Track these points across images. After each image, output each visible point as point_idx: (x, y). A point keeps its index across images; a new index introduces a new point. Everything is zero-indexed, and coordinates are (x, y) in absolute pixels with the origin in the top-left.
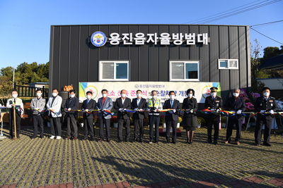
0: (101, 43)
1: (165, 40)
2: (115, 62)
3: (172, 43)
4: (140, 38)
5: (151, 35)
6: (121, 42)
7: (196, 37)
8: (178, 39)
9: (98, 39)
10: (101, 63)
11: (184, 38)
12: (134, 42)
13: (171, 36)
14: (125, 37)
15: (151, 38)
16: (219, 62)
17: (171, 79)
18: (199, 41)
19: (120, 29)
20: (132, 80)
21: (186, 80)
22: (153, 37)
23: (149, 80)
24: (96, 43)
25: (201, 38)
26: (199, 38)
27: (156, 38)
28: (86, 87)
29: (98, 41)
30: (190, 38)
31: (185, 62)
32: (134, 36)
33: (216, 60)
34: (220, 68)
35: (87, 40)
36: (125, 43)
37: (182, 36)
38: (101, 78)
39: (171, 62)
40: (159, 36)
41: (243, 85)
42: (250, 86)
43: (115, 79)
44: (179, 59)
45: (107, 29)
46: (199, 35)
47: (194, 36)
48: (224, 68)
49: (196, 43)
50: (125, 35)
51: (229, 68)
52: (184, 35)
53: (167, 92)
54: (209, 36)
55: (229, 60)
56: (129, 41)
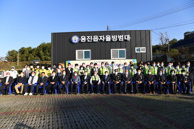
0: (77, 41)
1: (108, 39)
2: (84, 50)
3: (111, 40)
4: (96, 38)
5: (101, 37)
6: (87, 41)
7: (124, 37)
8: (114, 38)
9: (75, 39)
10: (77, 51)
11: (117, 38)
12: (93, 40)
13: (111, 37)
14: (89, 38)
15: (101, 38)
16: (136, 49)
17: (112, 58)
18: (125, 39)
19: (86, 34)
20: (92, 59)
21: (119, 58)
22: (102, 38)
23: (100, 59)
24: (74, 41)
25: (126, 37)
26: (125, 37)
27: (104, 38)
29: (75, 40)
30: (121, 38)
31: (119, 50)
32: (93, 37)
33: (134, 48)
34: (136, 52)
35: (69, 40)
36: (88, 41)
37: (116, 37)
38: (77, 59)
39: (111, 50)
40: (105, 37)
41: (148, 60)
42: (152, 60)
43: (84, 59)
44: (116, 48)
45: (79, 34)
46: (125, 36)
47: (122, 36)
48: (138, 52)
49: (124, 40)
50: (88, 37)
51: (141, 52)
52: (117, 36)
54: (130, 36)
55: (141, 48)
56: (90, 40)
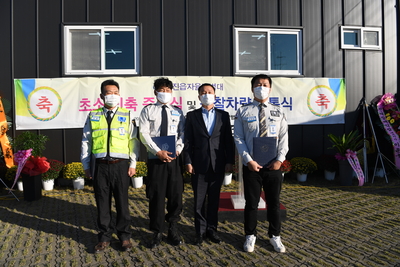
2: (104, 29)
10: (68, 31)
16: (342, 32)
17: (238, 71)
21: (271, 72)
28: (32, 88)
31: (270, 31)
33: (336, 29)
34: (344, 46)
38: (68, 69)
39: (237, 30)
43: (104, 71)
44: (256, 24)
51: (364, 46)
53: (230, 100)
55: (363, 29)
